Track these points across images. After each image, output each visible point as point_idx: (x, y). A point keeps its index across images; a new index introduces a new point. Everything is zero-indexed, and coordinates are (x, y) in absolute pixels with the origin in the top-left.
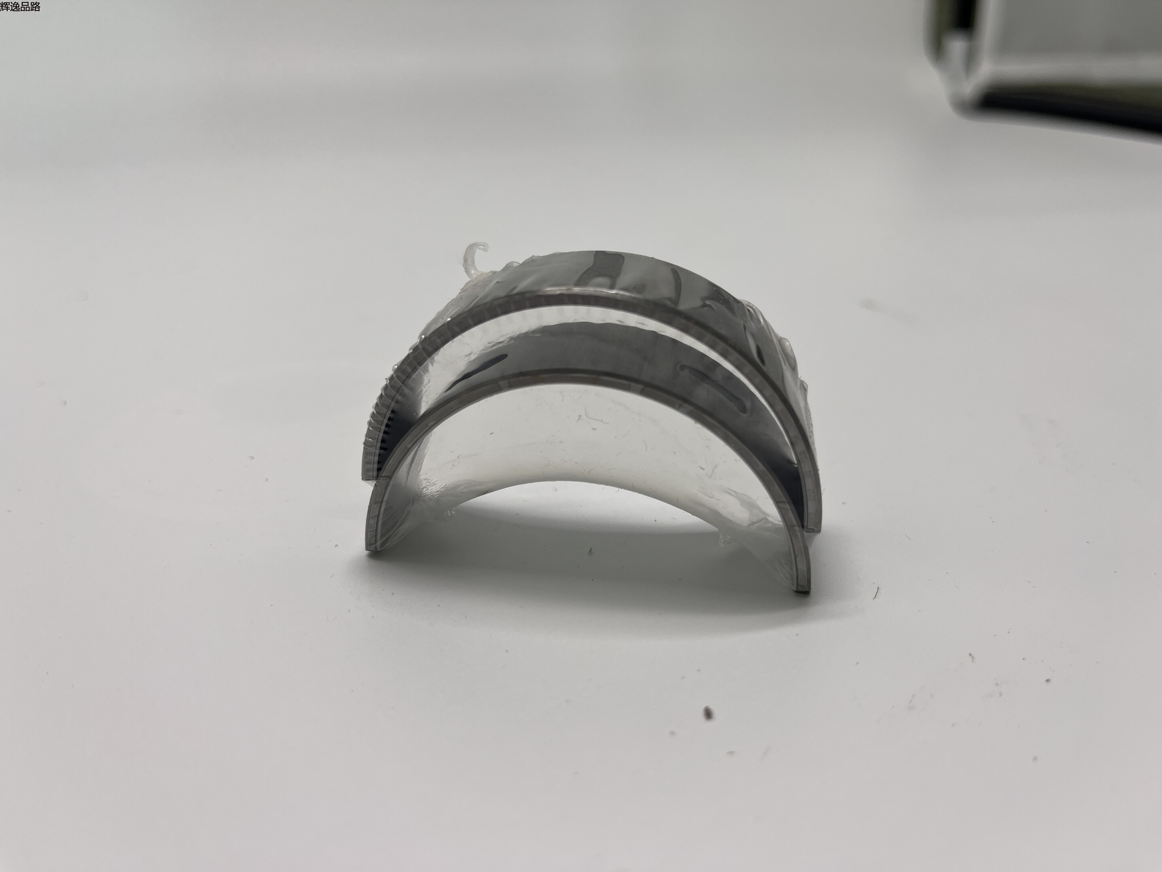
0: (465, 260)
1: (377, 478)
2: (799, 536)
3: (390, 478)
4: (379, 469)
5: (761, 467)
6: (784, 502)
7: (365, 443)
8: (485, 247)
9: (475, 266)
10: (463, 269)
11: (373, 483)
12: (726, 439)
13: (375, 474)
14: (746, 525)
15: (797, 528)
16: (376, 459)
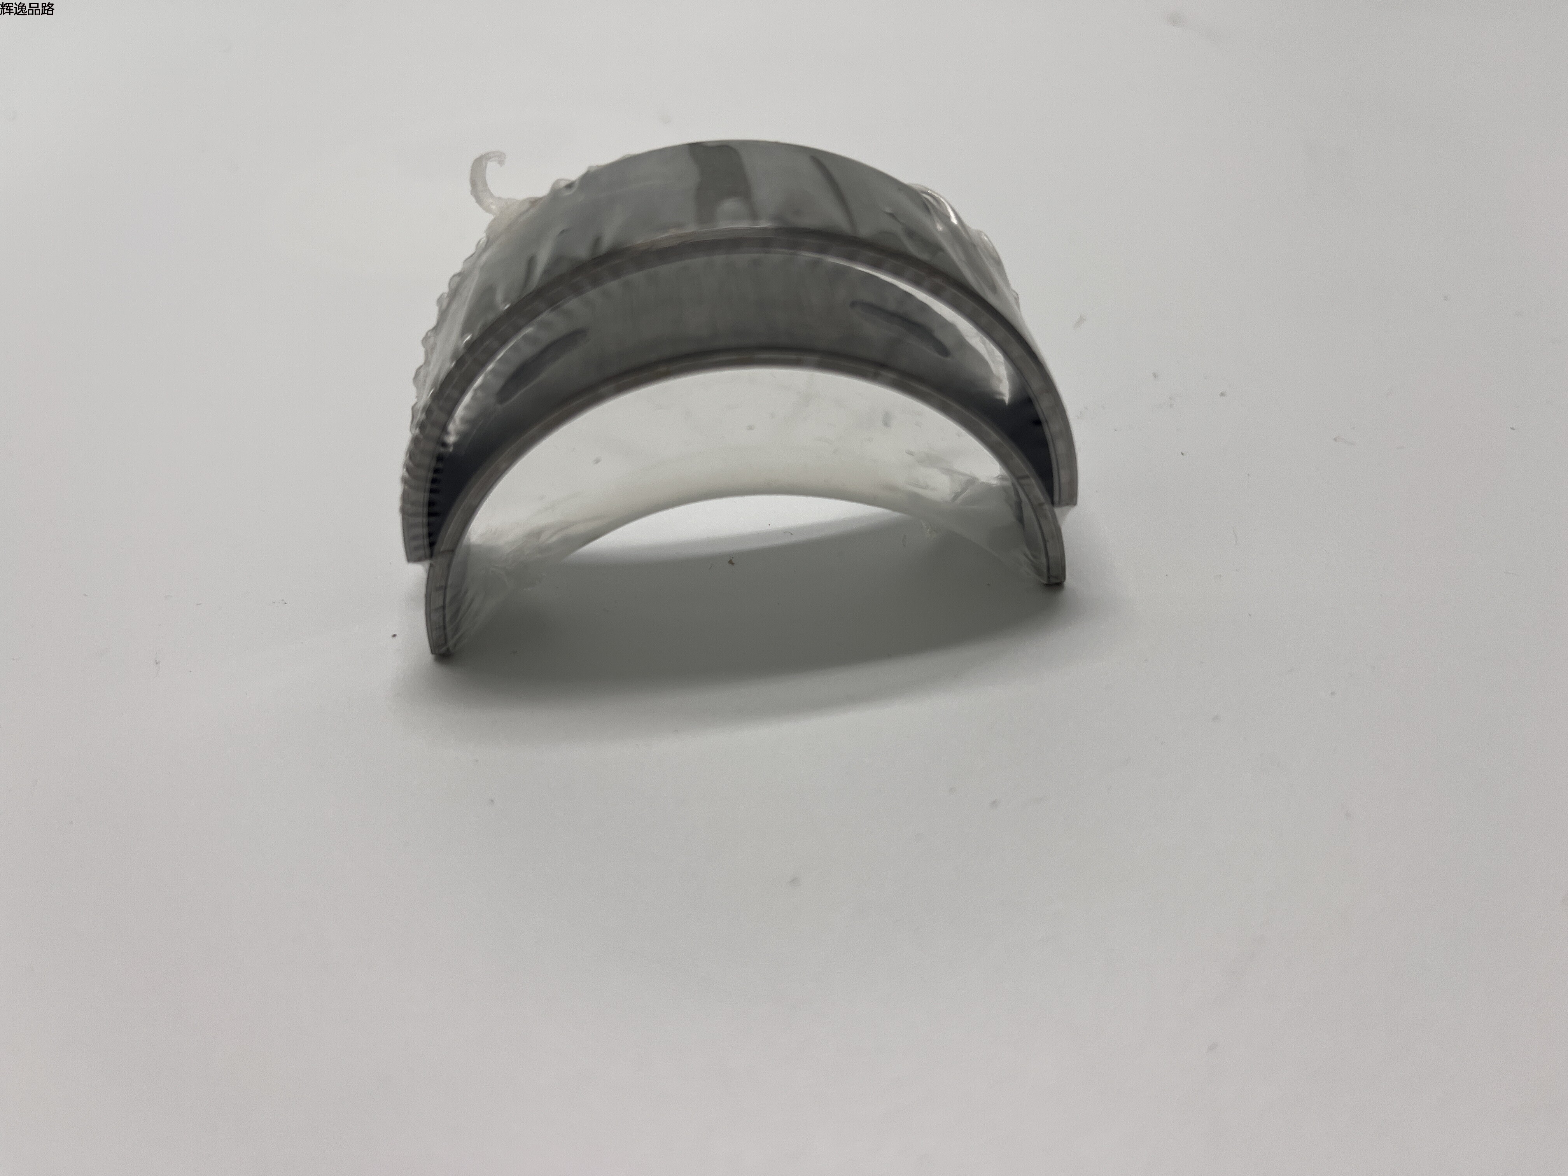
0: (474, 184)
1: (431, 556)
2: (1049, 515)
3: (452, 551)
4: (432, 545)
5: (995, 437)
6: (1027, 477)
7: (403, 511)
8: (500, 158)
9: (489, 190)
10: (473, 200)
11: (427, 564)
12: (944, 409)
13: (428, 551)
14: (949, 498)
15: (1047, 507)
16: (425, 531)
